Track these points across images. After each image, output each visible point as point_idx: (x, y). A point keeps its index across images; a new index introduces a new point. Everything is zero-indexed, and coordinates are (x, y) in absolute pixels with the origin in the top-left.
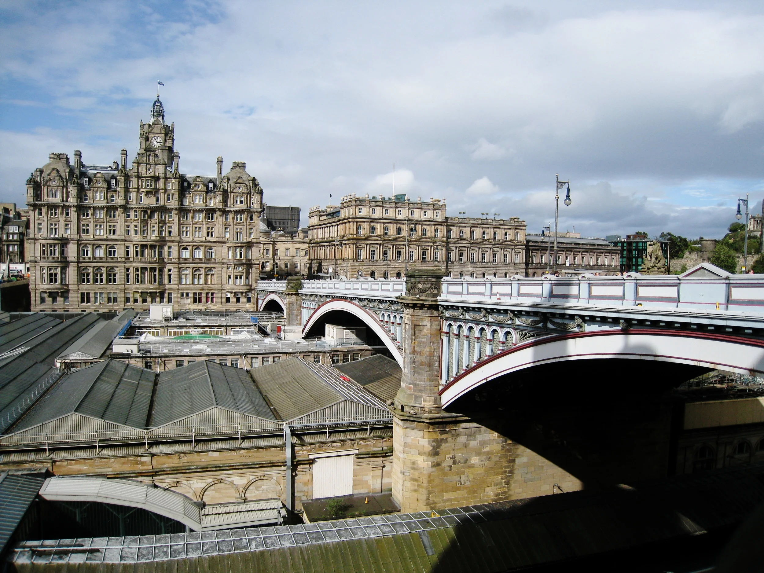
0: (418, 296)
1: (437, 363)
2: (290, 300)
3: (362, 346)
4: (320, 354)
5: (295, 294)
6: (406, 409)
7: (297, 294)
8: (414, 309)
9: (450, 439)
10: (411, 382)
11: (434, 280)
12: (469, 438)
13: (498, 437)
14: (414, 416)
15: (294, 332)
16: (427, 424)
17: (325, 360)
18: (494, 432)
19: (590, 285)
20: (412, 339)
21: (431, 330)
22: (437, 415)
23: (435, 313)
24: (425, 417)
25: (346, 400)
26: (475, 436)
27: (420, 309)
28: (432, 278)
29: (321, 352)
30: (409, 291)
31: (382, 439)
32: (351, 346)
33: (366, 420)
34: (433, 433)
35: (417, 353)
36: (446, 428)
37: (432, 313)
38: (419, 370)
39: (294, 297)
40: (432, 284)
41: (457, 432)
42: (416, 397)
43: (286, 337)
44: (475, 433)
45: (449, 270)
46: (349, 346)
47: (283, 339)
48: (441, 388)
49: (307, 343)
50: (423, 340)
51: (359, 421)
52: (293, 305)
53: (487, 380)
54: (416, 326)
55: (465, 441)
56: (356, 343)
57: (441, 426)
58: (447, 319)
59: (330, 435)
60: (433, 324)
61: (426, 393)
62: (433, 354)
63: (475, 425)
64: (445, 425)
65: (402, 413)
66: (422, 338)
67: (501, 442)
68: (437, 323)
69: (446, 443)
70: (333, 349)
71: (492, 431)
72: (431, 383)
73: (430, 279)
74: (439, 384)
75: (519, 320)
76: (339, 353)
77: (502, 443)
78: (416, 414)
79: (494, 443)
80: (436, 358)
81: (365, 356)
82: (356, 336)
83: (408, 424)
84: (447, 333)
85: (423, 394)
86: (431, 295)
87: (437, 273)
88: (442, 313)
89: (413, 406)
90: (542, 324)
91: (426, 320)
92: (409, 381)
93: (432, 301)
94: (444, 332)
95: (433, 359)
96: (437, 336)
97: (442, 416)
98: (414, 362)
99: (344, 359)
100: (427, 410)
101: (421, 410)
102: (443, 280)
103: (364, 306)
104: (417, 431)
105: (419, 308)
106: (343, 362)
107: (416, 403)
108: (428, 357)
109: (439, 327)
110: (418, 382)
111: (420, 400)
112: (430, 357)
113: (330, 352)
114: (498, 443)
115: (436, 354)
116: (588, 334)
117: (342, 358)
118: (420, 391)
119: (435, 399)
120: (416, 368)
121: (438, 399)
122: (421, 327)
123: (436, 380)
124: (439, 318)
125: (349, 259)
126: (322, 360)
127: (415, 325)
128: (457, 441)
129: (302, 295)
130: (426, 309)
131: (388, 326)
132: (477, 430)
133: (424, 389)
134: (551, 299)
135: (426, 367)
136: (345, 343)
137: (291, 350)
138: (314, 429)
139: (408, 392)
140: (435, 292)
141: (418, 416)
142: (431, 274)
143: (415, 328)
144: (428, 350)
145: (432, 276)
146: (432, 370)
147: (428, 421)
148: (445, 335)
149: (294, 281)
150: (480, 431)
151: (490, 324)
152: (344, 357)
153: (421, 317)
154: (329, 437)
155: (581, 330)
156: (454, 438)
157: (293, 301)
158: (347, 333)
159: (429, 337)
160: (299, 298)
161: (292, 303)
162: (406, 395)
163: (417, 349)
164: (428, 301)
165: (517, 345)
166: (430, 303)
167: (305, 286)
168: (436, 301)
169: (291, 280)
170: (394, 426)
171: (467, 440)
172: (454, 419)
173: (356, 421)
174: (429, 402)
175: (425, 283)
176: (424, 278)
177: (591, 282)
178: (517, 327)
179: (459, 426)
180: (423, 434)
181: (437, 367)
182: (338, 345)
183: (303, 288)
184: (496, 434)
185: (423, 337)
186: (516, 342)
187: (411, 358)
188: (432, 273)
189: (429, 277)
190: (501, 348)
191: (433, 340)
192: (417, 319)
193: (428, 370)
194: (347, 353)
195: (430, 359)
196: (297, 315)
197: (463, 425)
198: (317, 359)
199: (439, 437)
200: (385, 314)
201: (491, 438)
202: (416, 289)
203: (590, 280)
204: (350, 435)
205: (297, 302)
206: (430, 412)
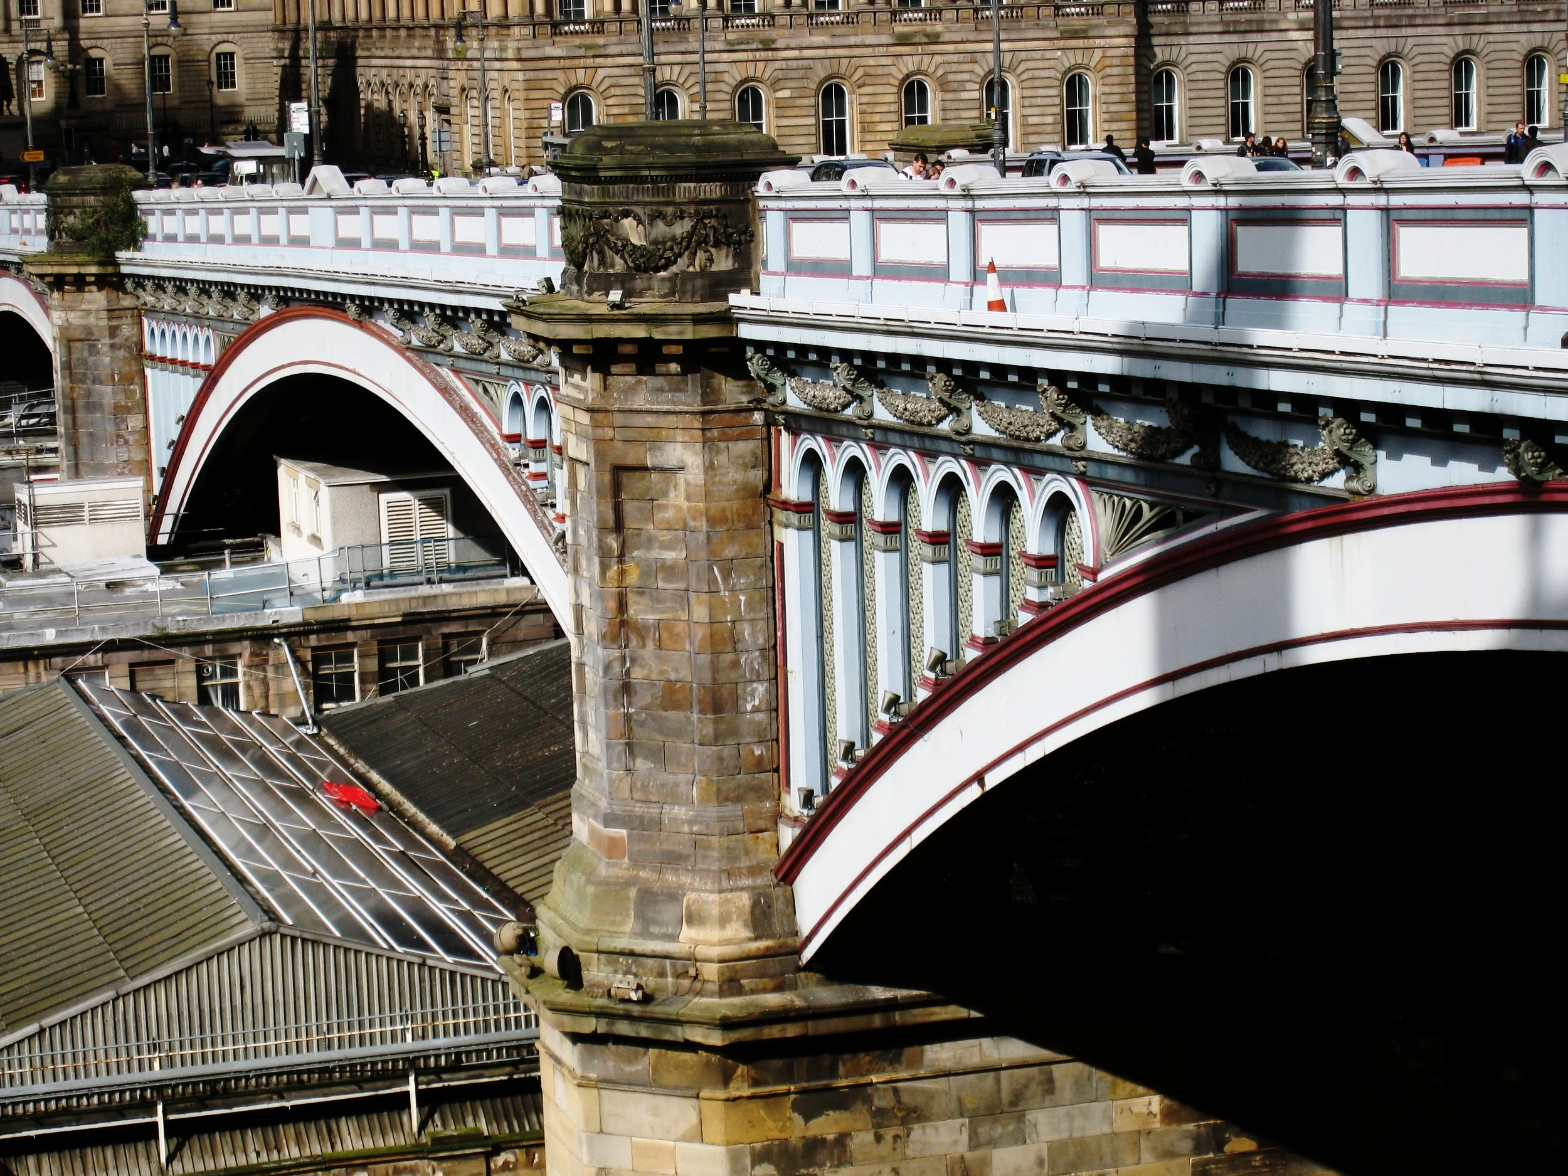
0: (615, 296)
1: (761, 688)
2: (74, 318)
3: (494, 584)
4: (234, 648)
5: (102, 282)
6: (595, 972)
7: (113, 281)
8: (606, 373)
9: (862, 1139)
10: (617, 809)
11: (713, 190)
12: (984, 1131)
13: (1168, 1116)
14: (636, 1010)
15: (93, 520)
16: (715, 1058)
17: (265, 682)
18: (1141, 1089)
19: (1392, 219)
20: (604, 554)
21: (708, 495)
22: (773, 1000)
23: (732, 392)
24: (697, 1014)
25: (270, 934)
26: (1021, 1118)
27: (640, 372)
28: (699, 179)
29: (238, 635)
30: (579, 266)
31: (488, 1156)
32: (426, 590)
33: (399, 1047)
34: (758, 1110)
35: (642, 631)
36: (834, 1075)
37: (709, 394)
38: (658, 737)
39: (97, 299)
40: (700, 218)
41: (906, 1098)
42: (648, 900)
43: (47, 553)
44: (1017, 1098)
45: (1160, 54)
46: (413, 592)
47: (28, 561)
48: (787, 836)
49: (168, 584)
50: (669, 556)
51: (357, 1052)
52: (93, 349)
53: (981, 783)
54: (625, 478)
55: (962, 1148)
56: (461, 568)
57: (801, 1064)
58: (797, 423)
59: (179, 1148)
60: (722, 459)
61: (705, 873)
62: (734, 641)
63: (1015, 1049)
64: (826, 1060)
65: (566, 996)
66: (665, 546)
67: (1187, 1145)
68: (743, 448)
69: (840, 1164)
70: (312, 616)
71: (1125, 1087)
72: (730, 809)
73: (686, 189)
74: (778, 815)
75: (1097, 428)
76: (350, 637)
77: (1198, 1149)
78: (647, 999)
79: (1146, 1156)
80: (751, 660)
81: (517, 644)
82: (457, 525)
83: (609, 1061)
84: (801, 508)
85: (686, 879)
86: (698, 283)
87: (724, 147)
88: (771, 388)
89: (632, 954)
90: (1196, 449)
91: (680, 436)
92: (603, 804)
93: (698, 319)
94: (785, 505)
95: (735, 664)
96: (750, 527)
97: (799, 1003)
98: (626, 688)
99: (384, 673)
100: (711, 971)
101: (678, 976)
102: (760, 189)
103: (428, 349)
104: (661, 1101)
105: (632, 367)
106: (383, 691)
107: (645, 934)
108: (704, 659)
109: (757, 477)
110: (654, 810)
111: (668, 913)
112: (716, 653)
113: (294, 634)
114: (1169, 1154)
115: (752, 635)
116: (1386, 511)
117: (373, 665)
118: (672, 860)
119: (755, 904)
120: (642, 724)
121: (779, 905)
122: (654, 476)
123: (761, 793)
124: (758, 417)
125: (504, 24)
126: (248, 687)
127: (619, 470)
128: (910, 1152)
129: (139, 281)
130: (674, 367)
131: (542, 468)
132: (1030, 1080)
133: (689, 850)
134: (1230, 301)
135: (695, 716)
136: (392, 574)
137: (50, 637)
138: (79, 1115)
139: (603, 871)
140: (724, 263)
141: (656, 1010)
142: (690, 157)
143: (617, 488)
144: (700, 613)
145: (698, 166)
146: (734, 732)
147: (716, 1039)
148: (794, 518)
149: (91, 200)
150: (1049, 1086)
151: (979, 453)
152: (384, 656)
153: (650, 420)
154: (170, 1159)
155: (1355, 485)
156: (889, 1134)
157: (92, 320)
158: (398, 513)
159: (702, 537)
160: (127, 302)
161: (88, 338)
162: (591, 889)
163: (640, 611)
164: (677, 319)
165: (1102, 577)
166: (689, 332)
167: (153, 224)
168: (727, 319)
169: (69, 190)
170: (547, 1073)
171: (974, 1143)
172: (877, 1021)
173: (335, 1054)
174: (723, 921)
175: (661, 215)
176: (654, 180)
177: (1396, 200)
178: (1092, 470)
179: (918, 1061)
180: (694, 1119)
181: (760, 717)
182: (344, 583)
183: (146, 236)
184: (1155, 1102)
185: (666, 536)
186: (1096, 558)
187: (607, 668)
188: (697, 149)
189: (678, 174)
190: (1033, 595)
191: (729, 552)
192: (630, 434)
193: (709, 730)
194: (401, 633)
195: (715, 669)
196: (120, 412)
197: (941, 1054)
198: (219, 681)
199: (797, 1129)
200: (524, 398)
201: (1125, 1124)
202: (609, 253)
203: (1387, 191)
204: (299, 1143)
205: (113, 331)
206: (730, 985)
